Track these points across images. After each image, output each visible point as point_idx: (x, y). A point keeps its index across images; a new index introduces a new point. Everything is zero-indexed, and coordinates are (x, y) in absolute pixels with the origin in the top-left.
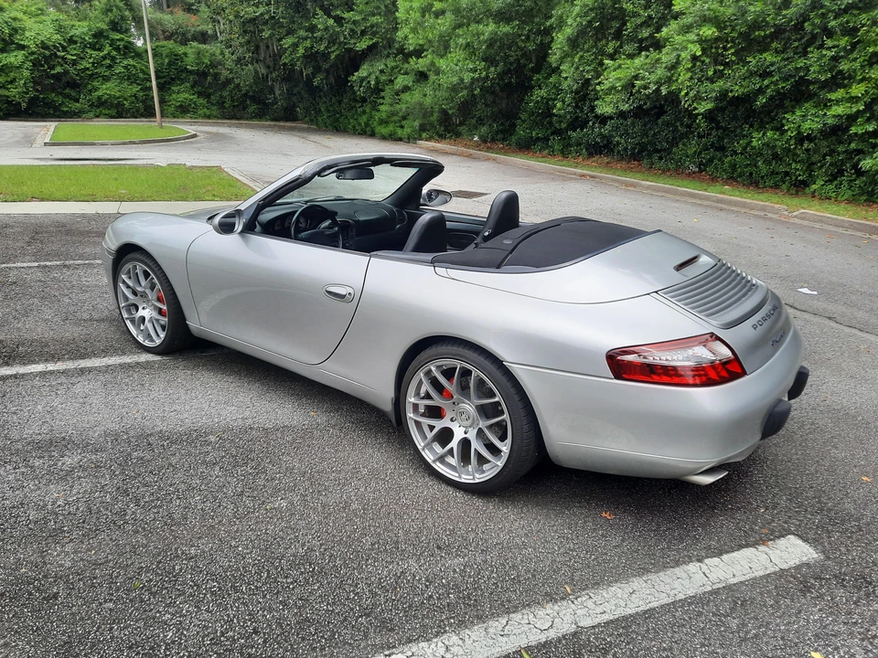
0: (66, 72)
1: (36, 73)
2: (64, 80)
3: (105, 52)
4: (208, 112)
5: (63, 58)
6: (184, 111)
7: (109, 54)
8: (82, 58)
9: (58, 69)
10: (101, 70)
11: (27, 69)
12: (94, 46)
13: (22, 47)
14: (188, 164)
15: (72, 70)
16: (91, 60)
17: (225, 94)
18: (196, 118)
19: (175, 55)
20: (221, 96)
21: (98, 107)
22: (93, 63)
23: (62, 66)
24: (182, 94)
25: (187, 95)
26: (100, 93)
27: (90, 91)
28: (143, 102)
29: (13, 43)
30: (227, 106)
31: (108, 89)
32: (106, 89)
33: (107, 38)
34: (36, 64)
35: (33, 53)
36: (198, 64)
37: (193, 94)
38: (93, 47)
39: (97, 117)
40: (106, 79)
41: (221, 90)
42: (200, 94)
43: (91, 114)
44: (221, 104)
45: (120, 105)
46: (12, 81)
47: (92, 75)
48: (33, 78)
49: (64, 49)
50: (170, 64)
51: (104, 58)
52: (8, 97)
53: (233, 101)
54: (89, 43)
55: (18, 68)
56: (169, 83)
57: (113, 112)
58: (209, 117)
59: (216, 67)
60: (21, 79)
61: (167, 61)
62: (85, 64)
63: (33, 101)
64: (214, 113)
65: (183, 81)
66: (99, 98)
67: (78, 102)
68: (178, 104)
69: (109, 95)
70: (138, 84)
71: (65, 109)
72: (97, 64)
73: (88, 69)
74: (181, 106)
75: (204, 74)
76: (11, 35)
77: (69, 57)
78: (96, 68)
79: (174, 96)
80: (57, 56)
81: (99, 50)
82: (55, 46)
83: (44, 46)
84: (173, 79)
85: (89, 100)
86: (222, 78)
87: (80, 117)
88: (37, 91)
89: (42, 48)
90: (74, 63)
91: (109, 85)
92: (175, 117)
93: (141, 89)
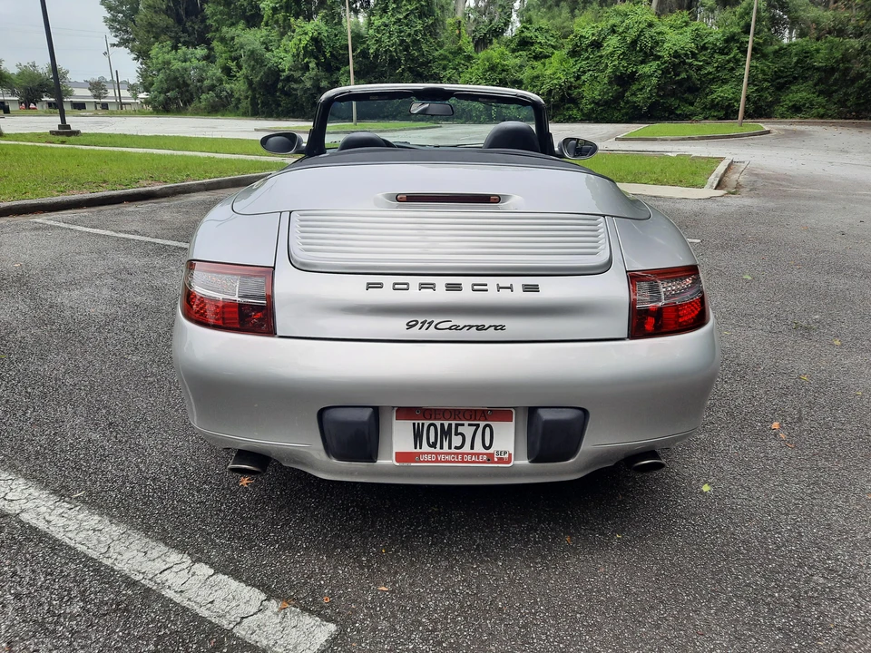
0: (689, 77)
1: (663, 80)
2: (686, 85)
3: (732, 55)
4: (822, 111)
5: (691, 65)
6: (796, 110)
7: (734, 57)
8: (708, 64)
9: (683, 75)
10: (722, 74)
11: (656, 77)
12: (723, 50)
13: (658, 58)
14: (694, 154)
15: (695, 76)
16: (716, 65)
17: (851, 90)
18: (806, 118)
19: (805, 53)
20: (846, 94)
21: (710, 109)
22: (718, 67)
23: (687, 72)
24: (799, 94)
25: (805, 94)
26: (714, 96)
27: (707, 94)
28: (755, 103)
29: (652, 54)
30: (849, 105)
31: (722, 92)
32: (721, 92)
33: (737, 41)
34: (666, 72)
35: (665, 62)
36: (828, 59)
37: (814, 93)
38: (722, 52)
39: (706, 118)
40: (725, 82)
41: (847, 87)
42: (821, 93)
43: (701, 117)
44: (842, 103)
45: (730, 106)
46: (641, 90)
47: (714, 78)
48: (659, 85)
49: (694, 55)
50: (797, 63)
51: (729, 61)
52: (635, 102)
53: (858, 98)
54: (720, 49)
55: (649, 76)
56: (791, 83)
57: (722, 114)
58: (822, 117)
59: (849, 61)
60: (648, 86)
61: (795, 60)
62: (710, 69)
63: (653, 106)
64: (830, 112)
65: (805, 79)
66: (713, 100)
67: (692, 104)
68: (790, 104)
69: (722, 97)
70: (756, 85)
71: (678, 112)
72: (720, 68)
73: (710, 73)
74: (794, 106)
75: (832, 70)
76: (652, 48)
77: (696, 63)
78: (718, 72)
79: (791, 95)
80: (684, 63)
81: (727, 54)
82: (686, 55)
83: (676, 55)
84: (795, 78)
85: (703, 103)
86: (852, 73)
87: (690, 119)
88: (660, 96)
89: (675, 57)
90: (699, 68)
91: (725, 87)
92: (783, 117)
93: (756, 90)
